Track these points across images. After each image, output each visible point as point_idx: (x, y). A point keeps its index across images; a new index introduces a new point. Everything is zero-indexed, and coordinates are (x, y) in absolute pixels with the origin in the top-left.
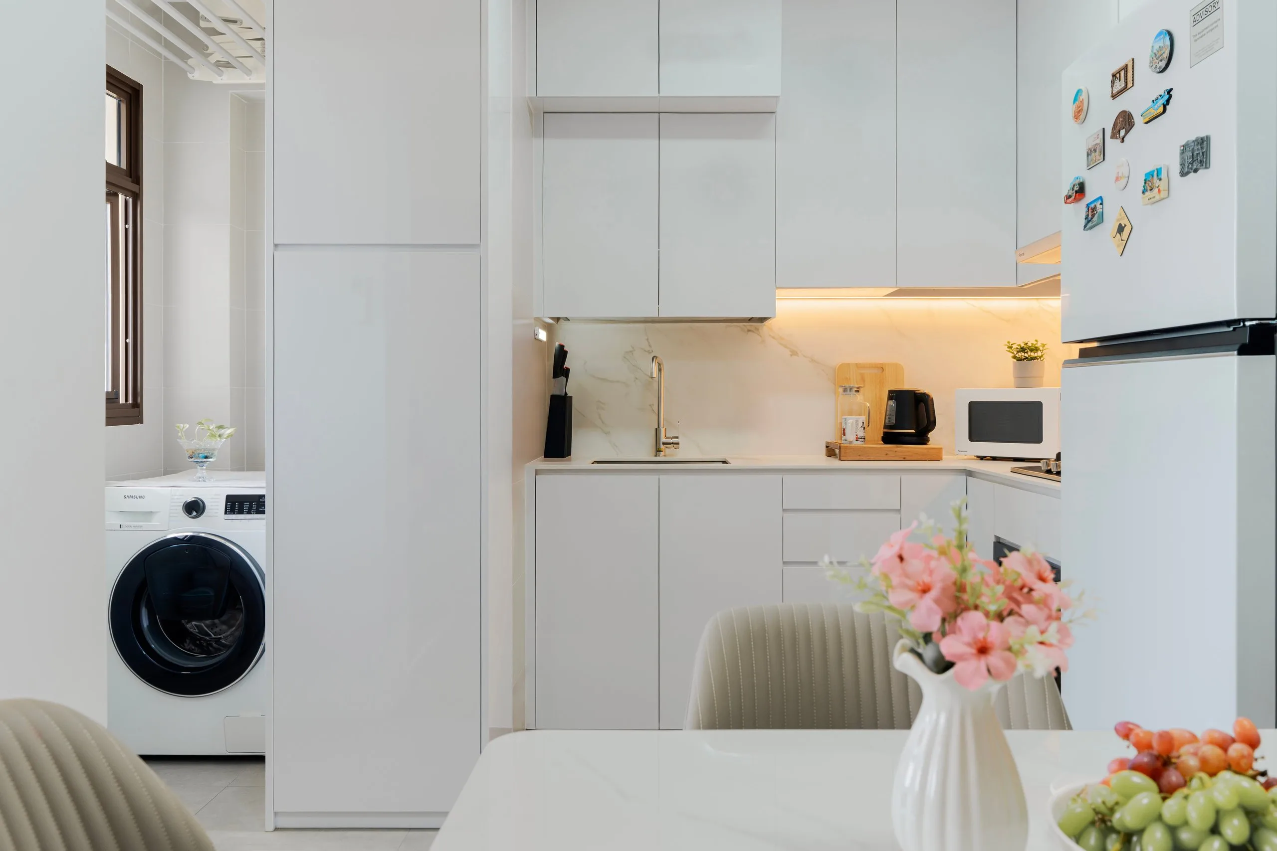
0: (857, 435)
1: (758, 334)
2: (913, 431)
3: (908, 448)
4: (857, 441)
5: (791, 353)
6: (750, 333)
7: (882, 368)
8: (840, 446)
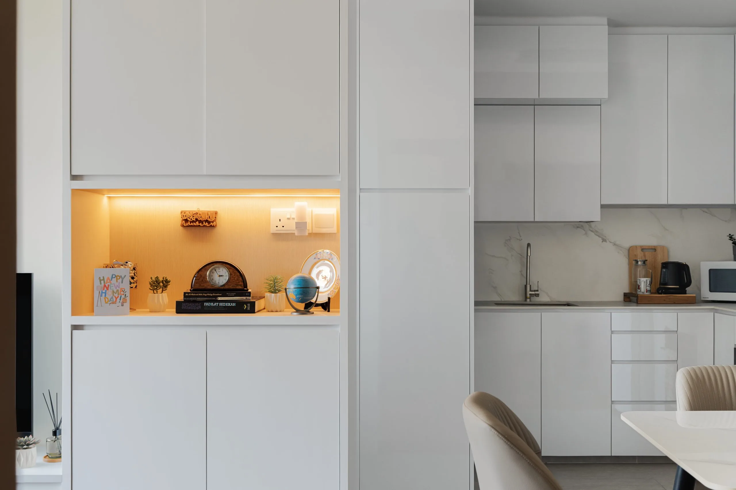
0: (647, 289)
1: (583, 229)
2: (678, 287)
3: (676, 296)
4: (647, 292)
5: (602, 240)
6: (579, 229)
7: (654, 249)
8: (637, 296)
